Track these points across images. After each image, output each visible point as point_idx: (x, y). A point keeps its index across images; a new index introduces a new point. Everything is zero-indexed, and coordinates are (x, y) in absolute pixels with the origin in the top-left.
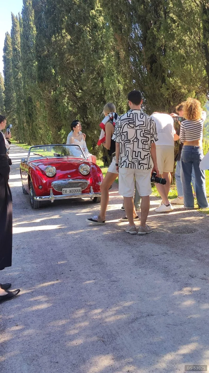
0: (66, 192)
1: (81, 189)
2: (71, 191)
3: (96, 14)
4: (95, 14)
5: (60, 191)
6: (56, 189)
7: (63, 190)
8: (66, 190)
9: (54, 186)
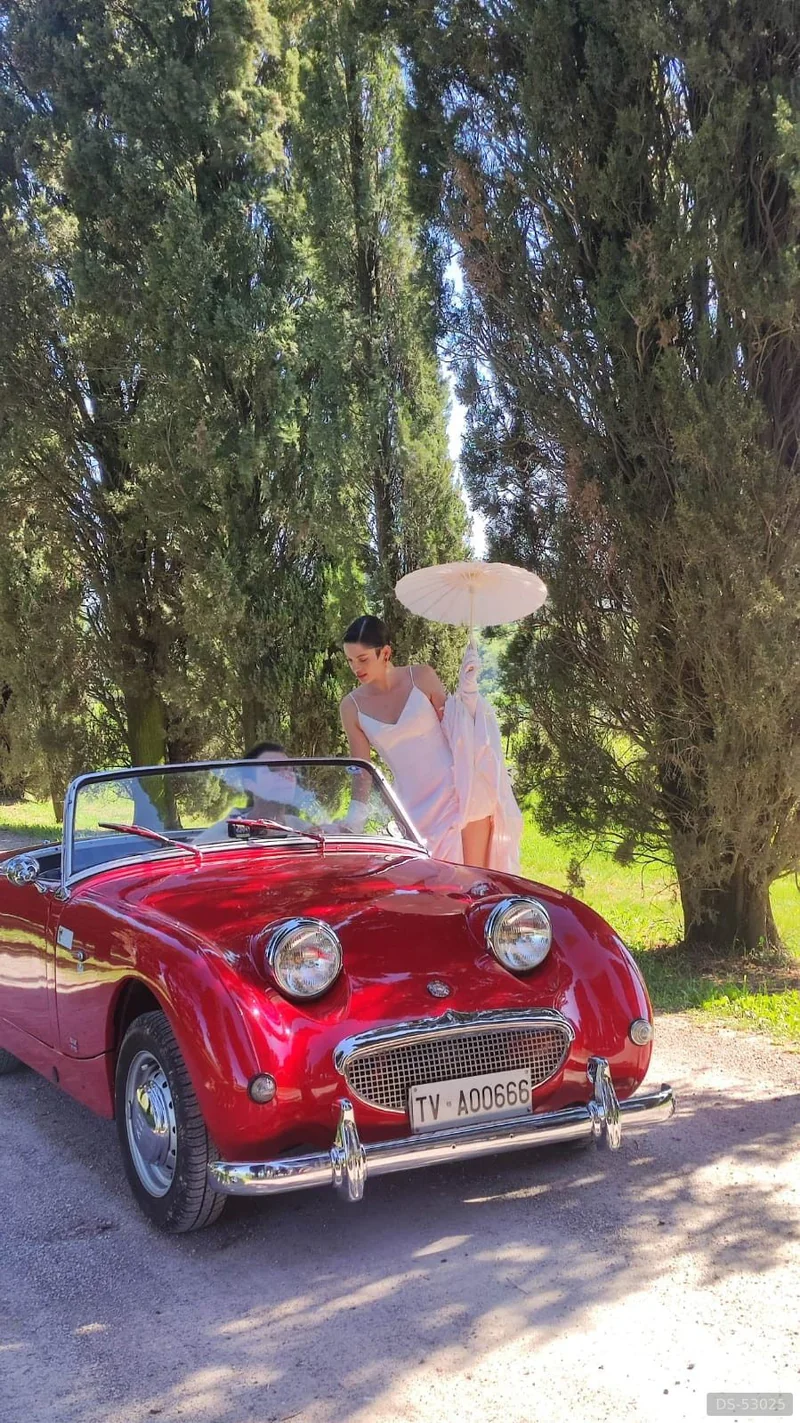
0: (435, 1112)
1: (529, 1080)
2: (467, 1097)
3: (249, 112)
4: (245, 111)
5: (393, 1105)
6: (370, 1091)
7: (417, 1099)
8: (438, 1096)
9: (351, 1069)
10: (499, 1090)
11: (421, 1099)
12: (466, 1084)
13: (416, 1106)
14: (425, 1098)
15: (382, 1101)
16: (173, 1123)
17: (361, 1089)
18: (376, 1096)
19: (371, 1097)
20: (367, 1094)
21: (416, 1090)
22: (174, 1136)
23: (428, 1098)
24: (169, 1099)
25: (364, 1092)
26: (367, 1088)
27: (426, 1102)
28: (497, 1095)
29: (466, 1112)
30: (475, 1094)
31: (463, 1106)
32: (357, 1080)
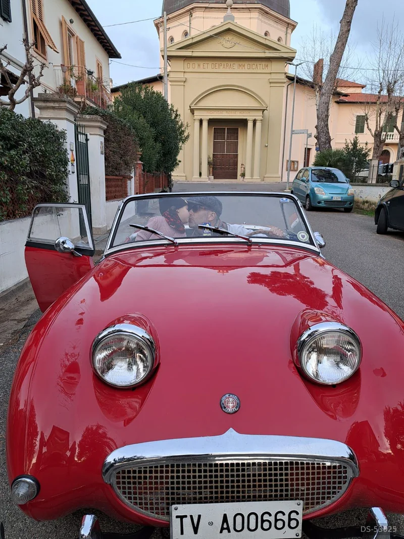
0: (195, 529)
1: (300, 511)
2: (230, 520)
7: (177, 517)
8: (199, 516)
9: (118, 478)
10: (267, 517)
11: (182, 518)
12: (231, 508)
13: (176, 522)
14: (186, 516)
15: (146, 508)
20: (132, 501)
21: (176, 509)
23: (189, 518)
25: (130, 498)
27: (187, 521)
28: (263, 521)
29: (229, 531)
30: (239, 518)
31: (225, 526)
32: (124, 488)
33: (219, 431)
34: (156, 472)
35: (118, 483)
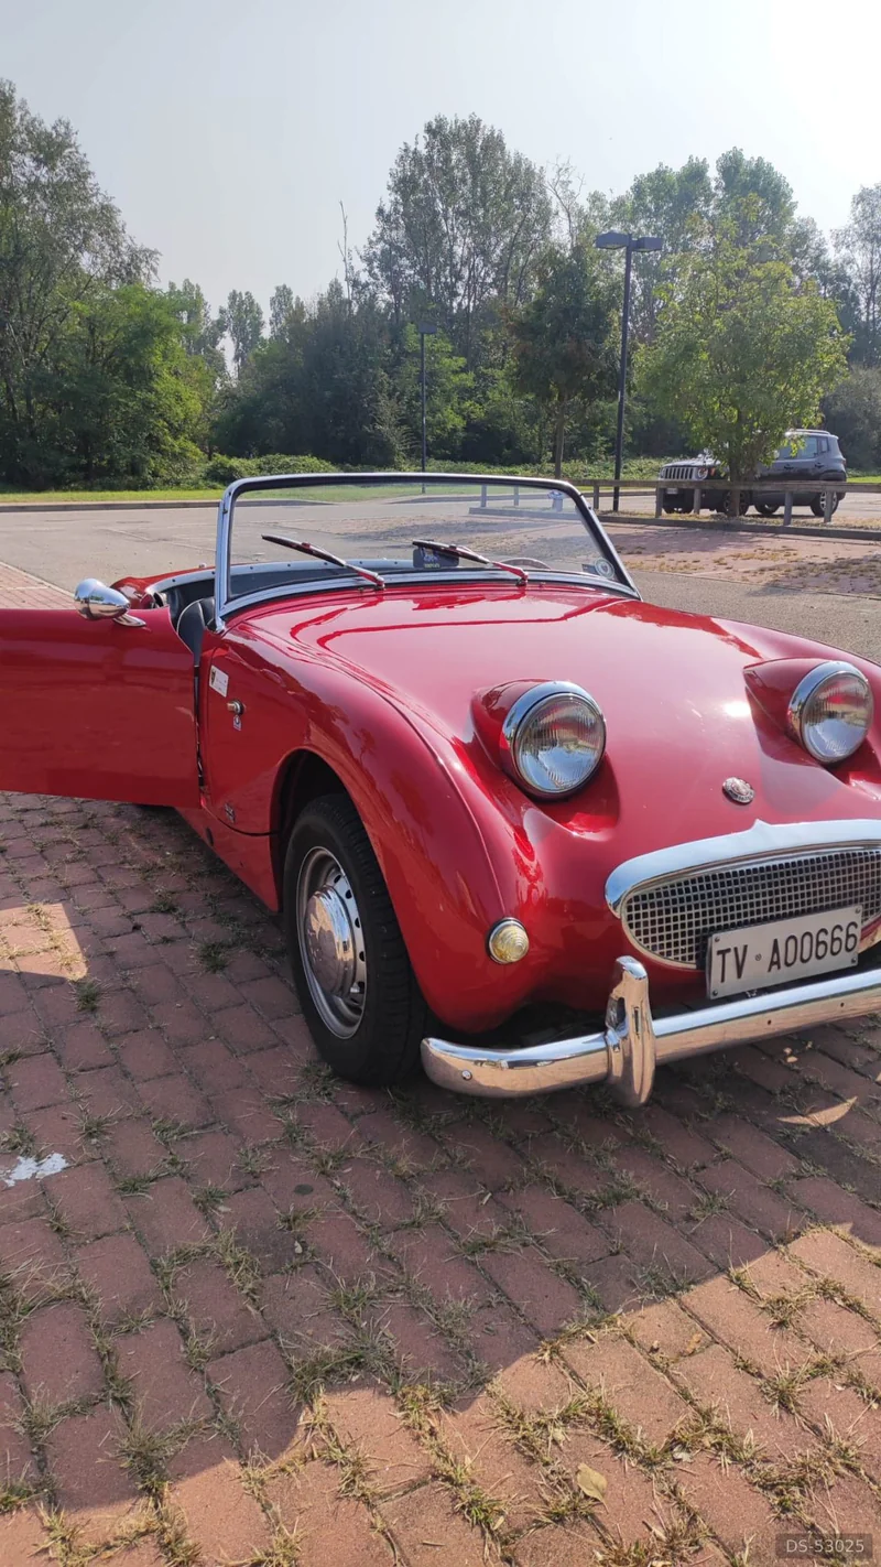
0: (740, 969)
2: (781, 947)
5: (684, 959)
6: (654, 939)
7: (719, 953)
8: (746, 947)
9: (629, 909)
10: (822, 937)
11: (723, 953)
12: (780, 930)
13: (716, 960)
14: (728, 950)
15: (669, 953)
16: (361, 947)
17: (642, 937)
18: (662, 946)
19: (654, 948)
20: (650, 944)
21: (717, 940)
22: (362, 965)
23: (732, 953)
24: (355, 915)
25: (646, 941)
26: (650, 935)
27: (730, 957)
28: (818, 943)
29: (779, 967)
30: (791, 943)
31: (775, 960)
32: (638, 925)
33: (745, 825)
34: (680, 892)
35: (630, 918)
